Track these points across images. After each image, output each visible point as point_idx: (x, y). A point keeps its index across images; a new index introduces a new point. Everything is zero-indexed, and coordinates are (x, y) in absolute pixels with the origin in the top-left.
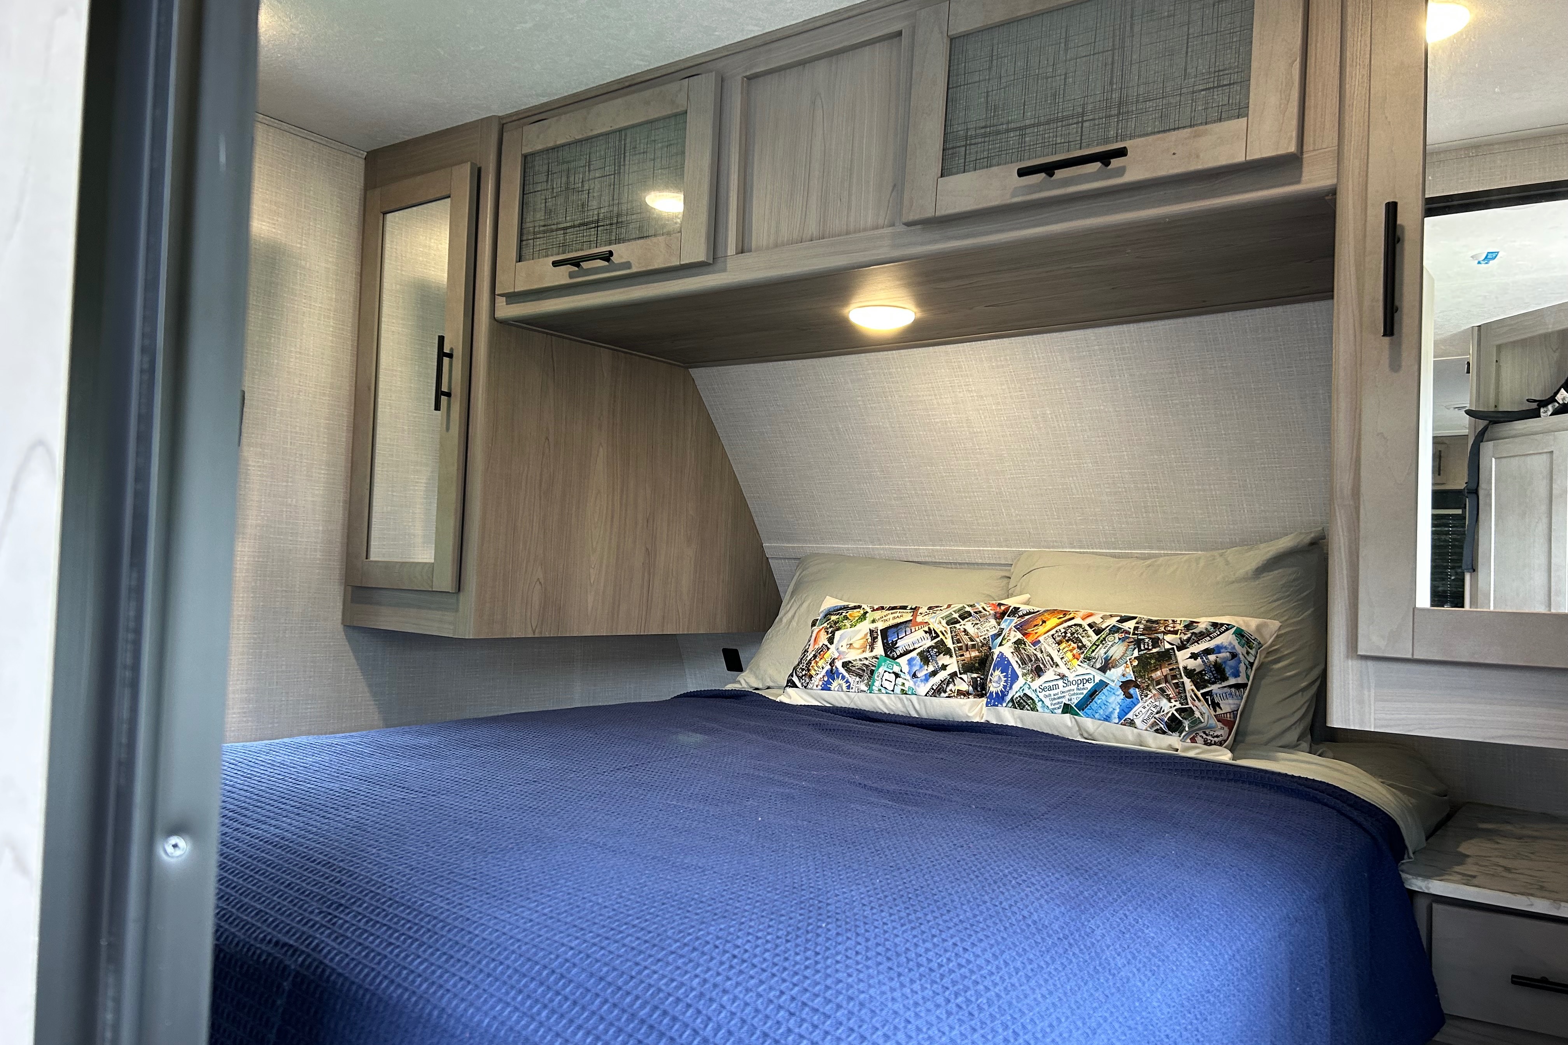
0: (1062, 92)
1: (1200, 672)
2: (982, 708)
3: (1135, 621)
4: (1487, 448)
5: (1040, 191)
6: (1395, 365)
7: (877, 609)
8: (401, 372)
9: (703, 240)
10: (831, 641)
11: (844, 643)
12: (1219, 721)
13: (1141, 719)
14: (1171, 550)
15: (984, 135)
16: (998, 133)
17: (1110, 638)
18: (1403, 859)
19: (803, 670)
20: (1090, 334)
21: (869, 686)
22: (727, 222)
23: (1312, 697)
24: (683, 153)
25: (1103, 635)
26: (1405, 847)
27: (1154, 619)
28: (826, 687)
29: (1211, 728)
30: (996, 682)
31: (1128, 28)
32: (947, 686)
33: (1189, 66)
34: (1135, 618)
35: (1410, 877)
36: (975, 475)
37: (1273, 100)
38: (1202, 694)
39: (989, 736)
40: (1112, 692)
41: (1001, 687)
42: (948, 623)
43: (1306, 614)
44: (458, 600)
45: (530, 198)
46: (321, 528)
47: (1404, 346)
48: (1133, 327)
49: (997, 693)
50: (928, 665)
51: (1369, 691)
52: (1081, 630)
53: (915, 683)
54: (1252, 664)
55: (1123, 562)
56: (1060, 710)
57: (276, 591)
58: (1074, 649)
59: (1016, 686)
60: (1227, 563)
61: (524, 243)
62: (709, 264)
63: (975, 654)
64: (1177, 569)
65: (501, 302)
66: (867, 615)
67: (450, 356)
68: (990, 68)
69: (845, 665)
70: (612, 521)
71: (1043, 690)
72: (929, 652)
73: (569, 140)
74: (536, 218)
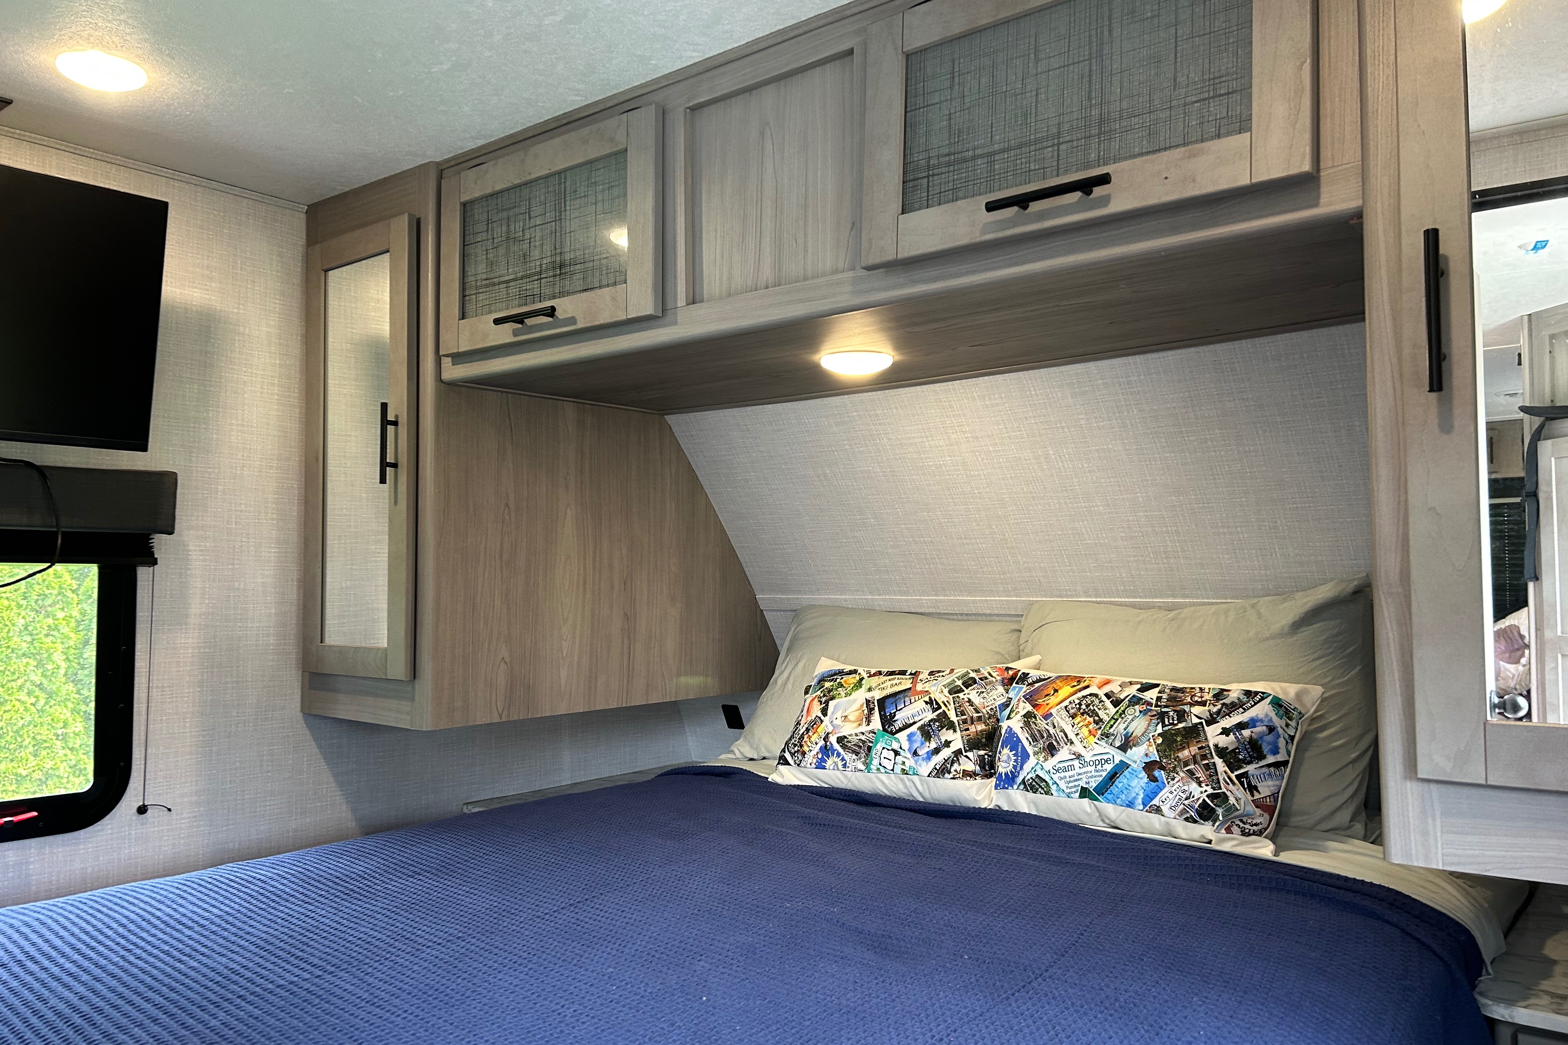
0: (1033, 110)
1: (1233, 751)
2: (991, 790)
3: (1157, 690)
4: (1545, 448)
5: (1013, 227)
6: (1446, 425)
7: (875, 675)
8: (356, 436)
9: (650, 291)
10: (824, 712)
11: (838, 715)
12: (1257, 807)
13: (1168, 806)
14: (1198, 598)
15: (949, 164)
16: (965, 160)
17: (1130, 711)
18: (1481, 976)
19: (795, 745)
20: (1092, 367)
21: (867, 765)
22: (675, 270)
23: (1365, 768)
24: (625, 195)
25: (1122, 706)
26: (1482, 961)
27: (1180, 685)
28: (820, 765)
29: (1248, 815)
30: (1005, 762)
31: (1106, 33)
32: (952, 765)
33: (1179, 74)
34: (1157, 685)
35: (1490, 1003)
36: (976, 521)
37: (1280, 110)
38: (1237, 776)
39: (999, 826)
40: (1134, 773)
41: (1011, 767)
42: (950, 692)
43: (1352, 673)
44: (413, 688)
45: (470, 249)
46: (273, 611)
47: (1456, 402)
48: (1138, 358)
49: (1006, 774)
50: (930, 741)
51: (1434, 819)
52: (1097, 701)
53: (916, 762)
54: (1292, 738)
55: (1144, 614)
56: (1078, 794)
57: (227, 683)
58: (1090, 723)
59: (1027, 767)
60: (1260, 615)
61: (467, 298)
62: (659, 317)
63: (981, 727)
64: (1204, 622)
65: (447, 362)
66: (863, 682)
67: (395, 423)
68: (952, 87)
69: (840, 740)
70: (585, 588)
71: (1058, 771)
72: (930, 726)
73: (508, 185)
74: (479, 270)
